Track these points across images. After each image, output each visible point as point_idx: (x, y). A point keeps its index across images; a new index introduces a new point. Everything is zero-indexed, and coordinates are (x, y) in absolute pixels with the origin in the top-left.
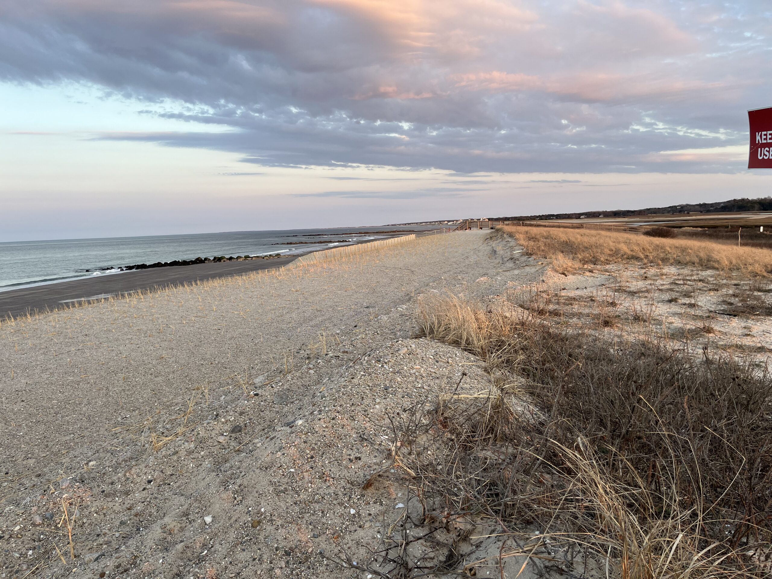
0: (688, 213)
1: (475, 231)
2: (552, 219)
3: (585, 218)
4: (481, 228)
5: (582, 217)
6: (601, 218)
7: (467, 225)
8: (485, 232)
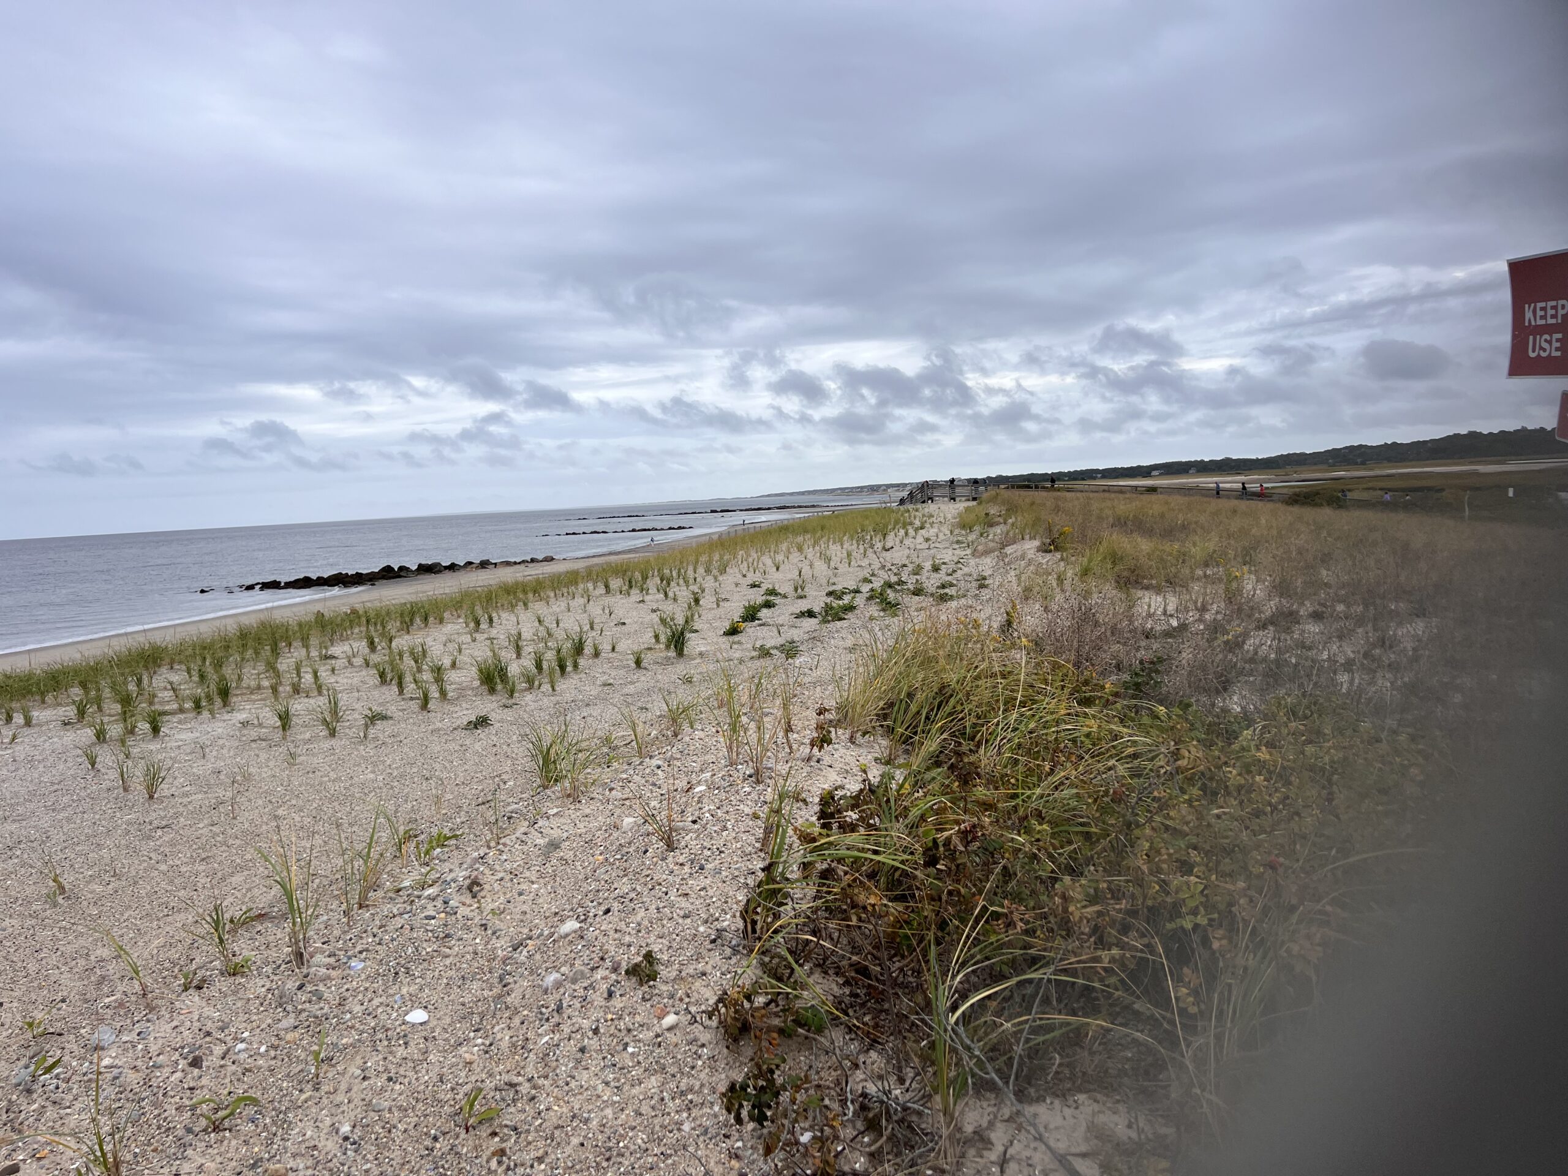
0: (1363, 463)
2: (1095, 478)
3: (1161, 474)
5: (1154, 473)
6: (1193, 476)
7: (924, 492)
8: (961, 506)
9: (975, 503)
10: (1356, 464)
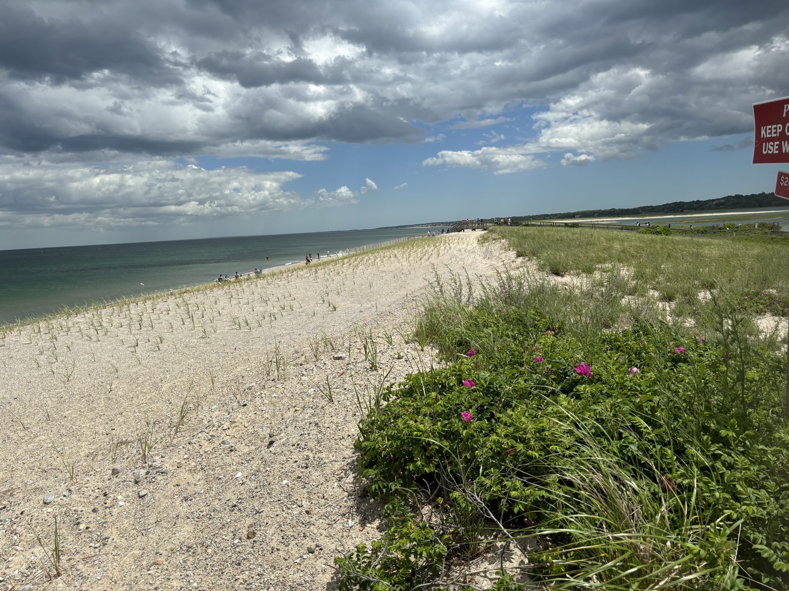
0: (681, 211)
1: (468, 232)
2: (546, 219)
3: (580, 217)
4: (474, 230)
5: (576, 216)
6: (596, 217)
8: (479, 233)
9: (486, 232)
10: (678, 211)
